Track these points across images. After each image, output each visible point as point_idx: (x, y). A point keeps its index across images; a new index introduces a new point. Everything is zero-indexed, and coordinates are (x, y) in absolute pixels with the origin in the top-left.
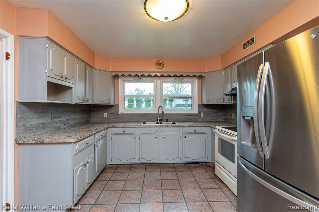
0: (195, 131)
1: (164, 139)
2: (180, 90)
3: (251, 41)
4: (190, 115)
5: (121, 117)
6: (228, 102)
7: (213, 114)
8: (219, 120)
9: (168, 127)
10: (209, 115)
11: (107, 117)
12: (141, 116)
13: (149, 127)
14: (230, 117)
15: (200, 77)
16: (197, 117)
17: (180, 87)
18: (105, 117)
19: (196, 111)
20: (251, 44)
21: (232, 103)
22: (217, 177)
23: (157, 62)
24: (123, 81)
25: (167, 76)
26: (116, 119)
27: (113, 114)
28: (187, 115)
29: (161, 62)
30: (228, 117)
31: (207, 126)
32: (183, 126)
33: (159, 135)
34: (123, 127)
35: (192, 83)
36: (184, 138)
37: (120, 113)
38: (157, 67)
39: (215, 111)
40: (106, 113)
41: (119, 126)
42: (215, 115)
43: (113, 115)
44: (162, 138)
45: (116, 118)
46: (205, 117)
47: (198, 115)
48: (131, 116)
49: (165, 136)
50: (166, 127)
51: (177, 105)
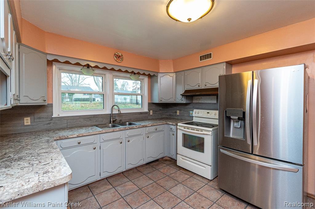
0: (156, 130)
1: (129, 143)
2: (77, 82)
3: (209, 56)
4: (141, 114)
5: (57, 121)
6: (181, 101)
7: (159, 111)
8: (164, 116)
9: (133, 129)
10: (157, 112)
11: (29, 123)
12: (89, 118)
13: (113, 132)
14: (174, 114)
15: (150, 76)
16: (147, 115)
17: (77, 79)
18: (25, 124)
19: (146, 110)
20: (208, 58)
21: (185, 102)
22: (181, 168)
23: (116, 54)
24: (59, 69)
25: (117, 71)
26: (48, 126)
27: (43, 118)
28: (139, 113)
29: (121, 55)
30: (172, 113)
31: (165, 123)
32: (146, 126)
33: (123, 140)
34: (78, 137)
35: (142, 81)
36: (147, 138)
37: (55, 115)
38: (116, 59)
39: (161, 108)
40: (29, 118)
41: (72, 137)
42: (161, 112)
43: (41, 120)
44: (127, 142)
45: (49, 124)
46: (154, 115)
47: (148, 113)
48: (73, 120)
49: (130, 139)
50: (131, 129)
51: (76, 99)
